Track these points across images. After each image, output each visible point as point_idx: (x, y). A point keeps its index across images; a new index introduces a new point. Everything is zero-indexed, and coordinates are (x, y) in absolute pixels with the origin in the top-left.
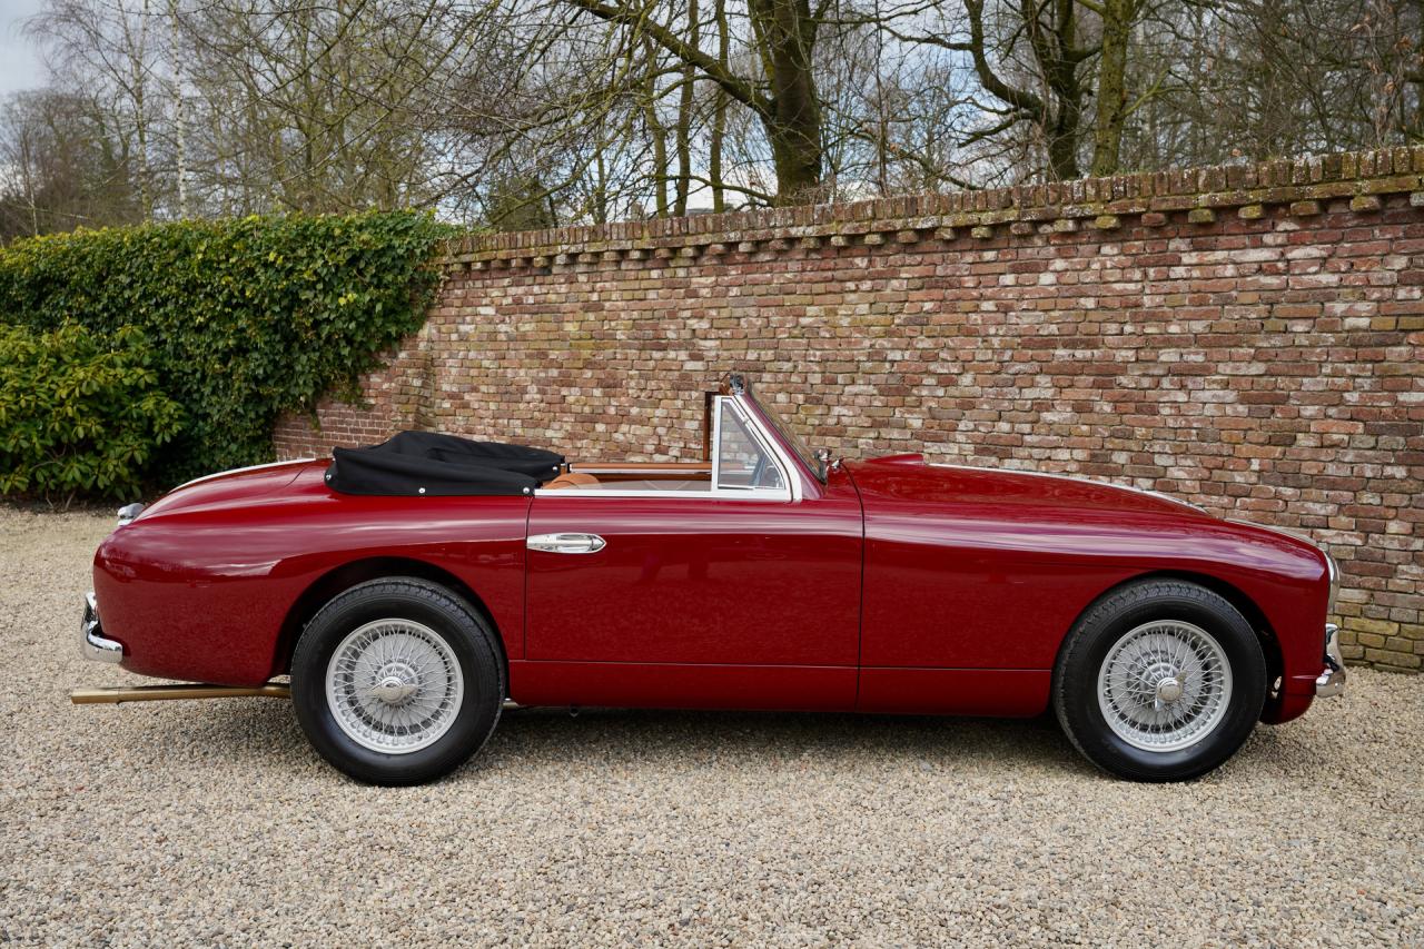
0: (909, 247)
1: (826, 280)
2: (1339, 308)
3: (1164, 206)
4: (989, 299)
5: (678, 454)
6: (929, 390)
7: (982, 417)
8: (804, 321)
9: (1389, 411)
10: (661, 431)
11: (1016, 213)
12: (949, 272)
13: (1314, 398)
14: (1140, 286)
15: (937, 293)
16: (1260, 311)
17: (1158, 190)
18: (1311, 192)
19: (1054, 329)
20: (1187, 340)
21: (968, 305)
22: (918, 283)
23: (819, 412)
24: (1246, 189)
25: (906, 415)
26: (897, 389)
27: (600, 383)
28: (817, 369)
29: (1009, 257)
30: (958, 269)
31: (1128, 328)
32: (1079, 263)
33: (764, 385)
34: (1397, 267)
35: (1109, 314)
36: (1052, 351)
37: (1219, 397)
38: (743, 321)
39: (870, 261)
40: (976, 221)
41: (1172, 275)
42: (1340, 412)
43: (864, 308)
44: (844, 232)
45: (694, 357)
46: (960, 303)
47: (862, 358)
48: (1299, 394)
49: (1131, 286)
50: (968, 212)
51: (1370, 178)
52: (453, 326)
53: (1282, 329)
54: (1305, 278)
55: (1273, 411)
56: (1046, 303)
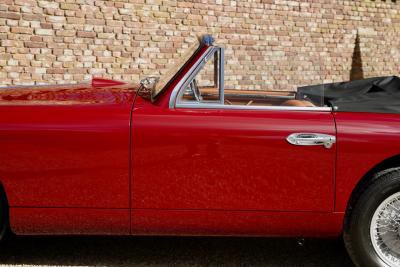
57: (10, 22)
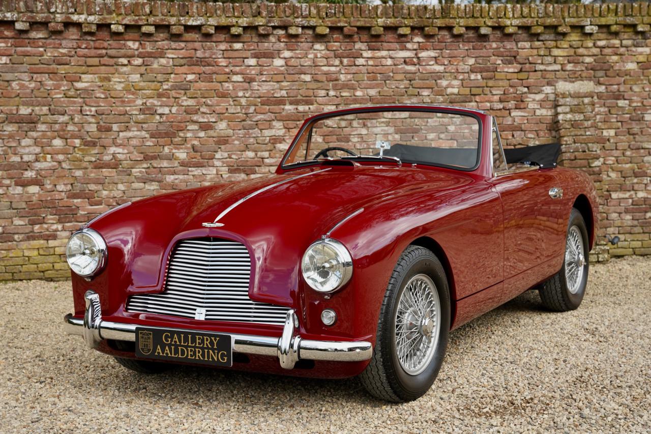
0: (176, 37)
1: (101, 56)
2: (444, 83)
3: (358, 24)
4: (237, 74)
6: (192, 133)
7: (234, 149)
8: (79, 85)
9: (468, 135)
11: (264, 20)
12: (207, 55)
13: (433, 129)
14: (338, 69)
15: (197, 69)
16: (405, 84)
17: (355, 14)
18: (436, 22)
19: (284, 93)
20: (366, 99)
21: (222, 77)
22: (182, 61)
23: (96, 151)
24: (403, 18)
25: (174, 151)
26: (165, 133)
28: (93, 120)
29: (252, 47)
30: (214, 54)
31: (332, 93)
32: (300, 54)
33: (40, 134)
34: (470, 64)
35: (320, 84)
36: (282, 107)
37: (385, 130)
38: (14, 84)
39: (141, 44)
40: (235, 24)
41: (357, 63)
42: (446, 136)
43: (136, 77)
44: (124, 22)
46: (214, 76)
47: (134, 112)
48: (426, 127)
49: (333, 69)
50: (229, 17)
51: (463, 18)
53: (417, 94)
54: (428, 67)
55: (413, 137)
56: (277, 77)
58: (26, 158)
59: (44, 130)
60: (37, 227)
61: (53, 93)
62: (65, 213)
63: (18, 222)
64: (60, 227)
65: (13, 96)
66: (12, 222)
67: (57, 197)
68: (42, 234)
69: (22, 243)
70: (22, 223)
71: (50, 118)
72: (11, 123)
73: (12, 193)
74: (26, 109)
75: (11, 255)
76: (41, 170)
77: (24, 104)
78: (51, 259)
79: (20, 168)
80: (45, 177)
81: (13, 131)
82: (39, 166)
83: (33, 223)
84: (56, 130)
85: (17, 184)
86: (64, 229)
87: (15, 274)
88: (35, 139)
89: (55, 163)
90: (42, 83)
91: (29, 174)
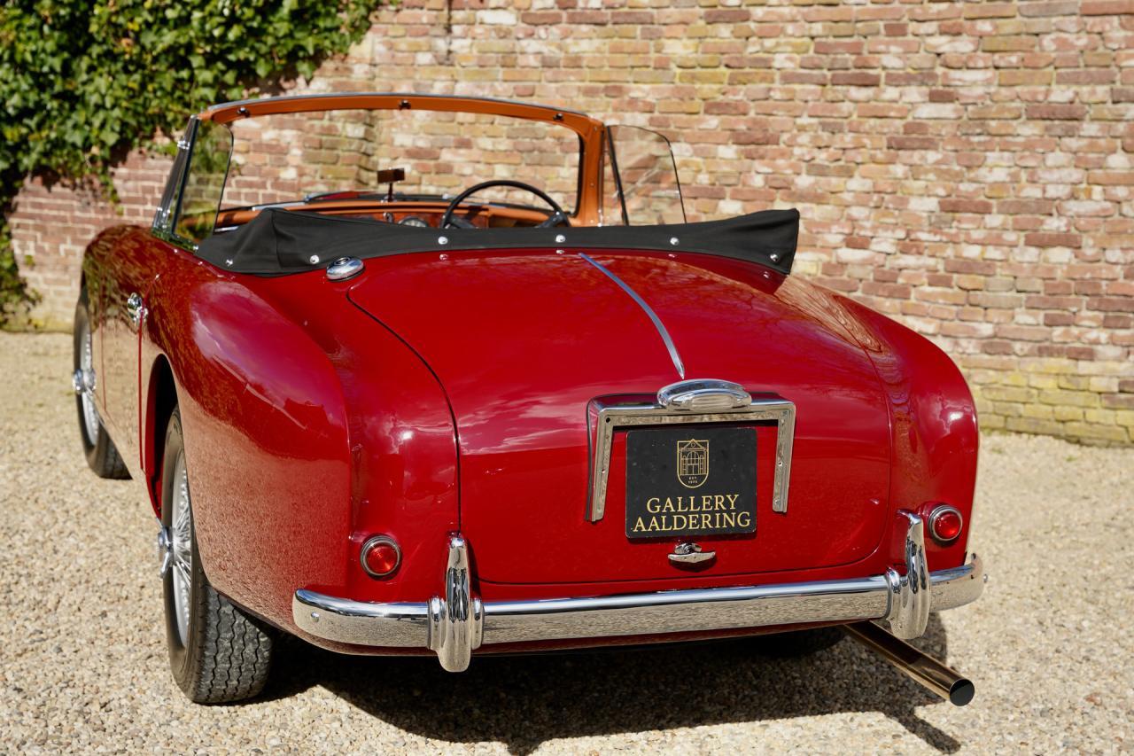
5: (891, 249)
10: (856, 212)
27: (738, 139)
33: (1084, 142)
38: (1048, 42)
45: (935, 97)
52: (422, 40)
57: (855, 92)
58: (1052, 192)
59: (1093, 134)
60: (1058, 332)
61: (1123, 56)
62: (1117, 308)
63: (1023, 317)
64: (1104, 335)
65: (1042, 63)
66: (1013, 318)
67: (1105, 273)
68: (1066, 346)
69: (1028, 359)
70: (1031, 320)
71: (1109, 109)
72: (1034, 119)
73: (1018, 258)
74: (1063, 91)
75: (1006, 381)
76: (1079, 216)
77: (1061, 80)
78: (1081, 398)
79: (1038, 211)
80: (1085, 232)
81: (1034, 135)
82: (1075, 209)
83: (1051, 323)
84: (1118, 134)
85: (1028, 243)
86: (1112, 342)
87: (1009, 419)
88: (1075, 153)
89: (1108, 205)
90: (1104, 35)
91: (1054, 224)
